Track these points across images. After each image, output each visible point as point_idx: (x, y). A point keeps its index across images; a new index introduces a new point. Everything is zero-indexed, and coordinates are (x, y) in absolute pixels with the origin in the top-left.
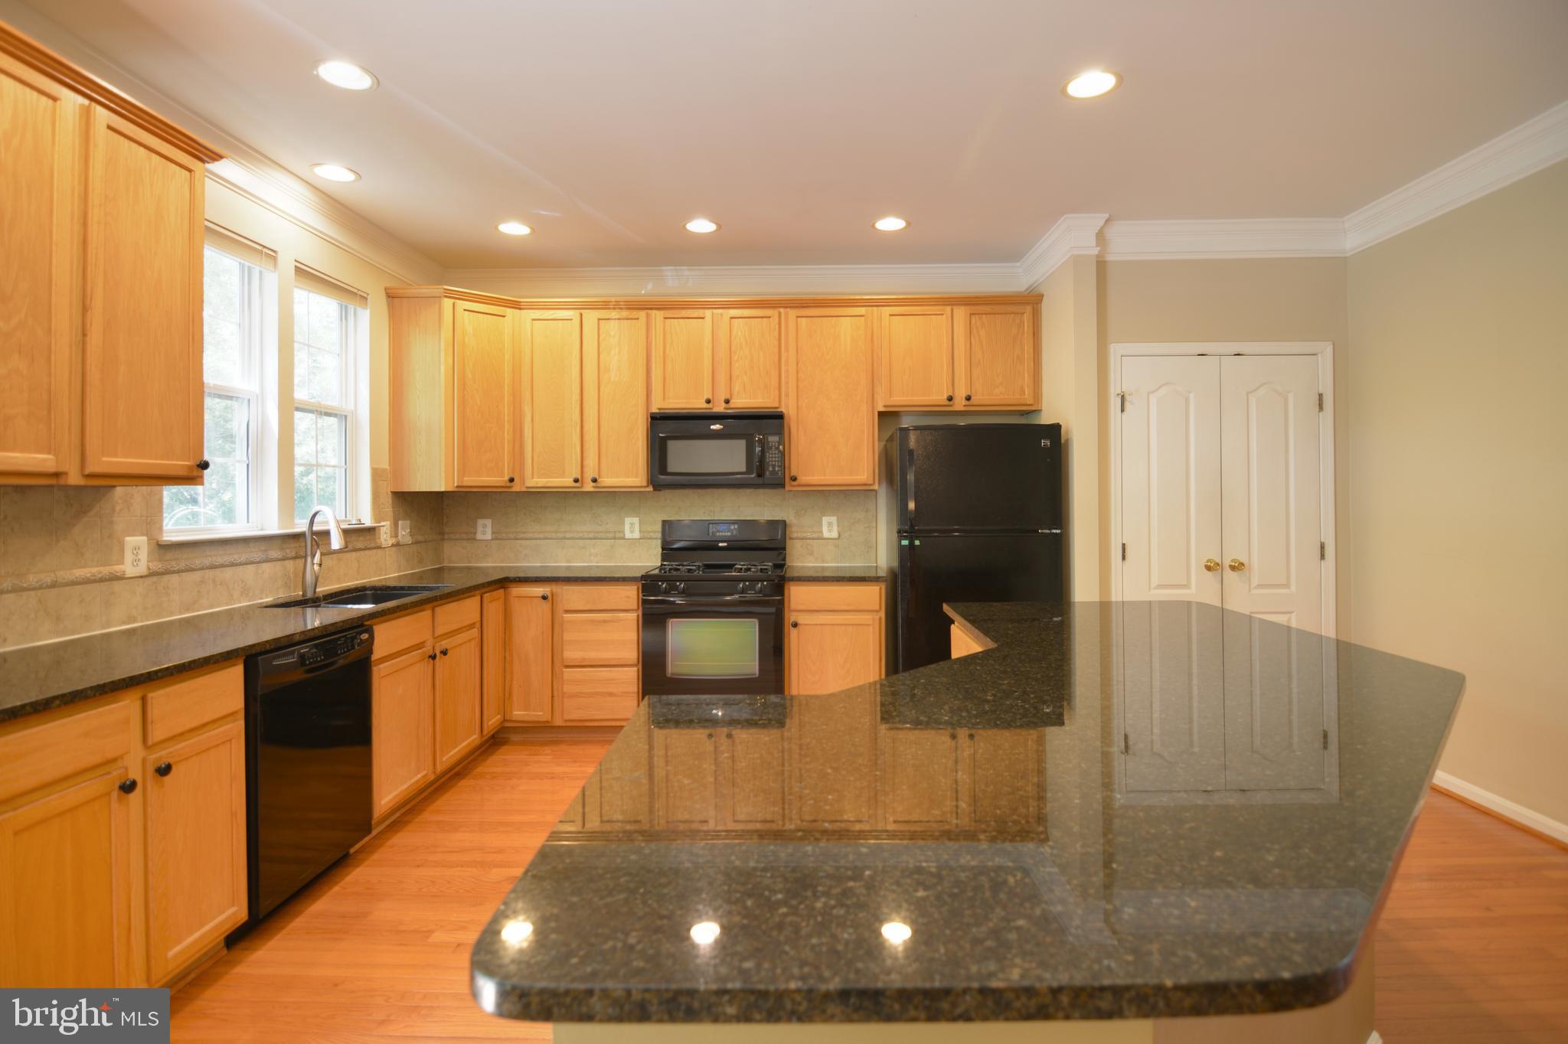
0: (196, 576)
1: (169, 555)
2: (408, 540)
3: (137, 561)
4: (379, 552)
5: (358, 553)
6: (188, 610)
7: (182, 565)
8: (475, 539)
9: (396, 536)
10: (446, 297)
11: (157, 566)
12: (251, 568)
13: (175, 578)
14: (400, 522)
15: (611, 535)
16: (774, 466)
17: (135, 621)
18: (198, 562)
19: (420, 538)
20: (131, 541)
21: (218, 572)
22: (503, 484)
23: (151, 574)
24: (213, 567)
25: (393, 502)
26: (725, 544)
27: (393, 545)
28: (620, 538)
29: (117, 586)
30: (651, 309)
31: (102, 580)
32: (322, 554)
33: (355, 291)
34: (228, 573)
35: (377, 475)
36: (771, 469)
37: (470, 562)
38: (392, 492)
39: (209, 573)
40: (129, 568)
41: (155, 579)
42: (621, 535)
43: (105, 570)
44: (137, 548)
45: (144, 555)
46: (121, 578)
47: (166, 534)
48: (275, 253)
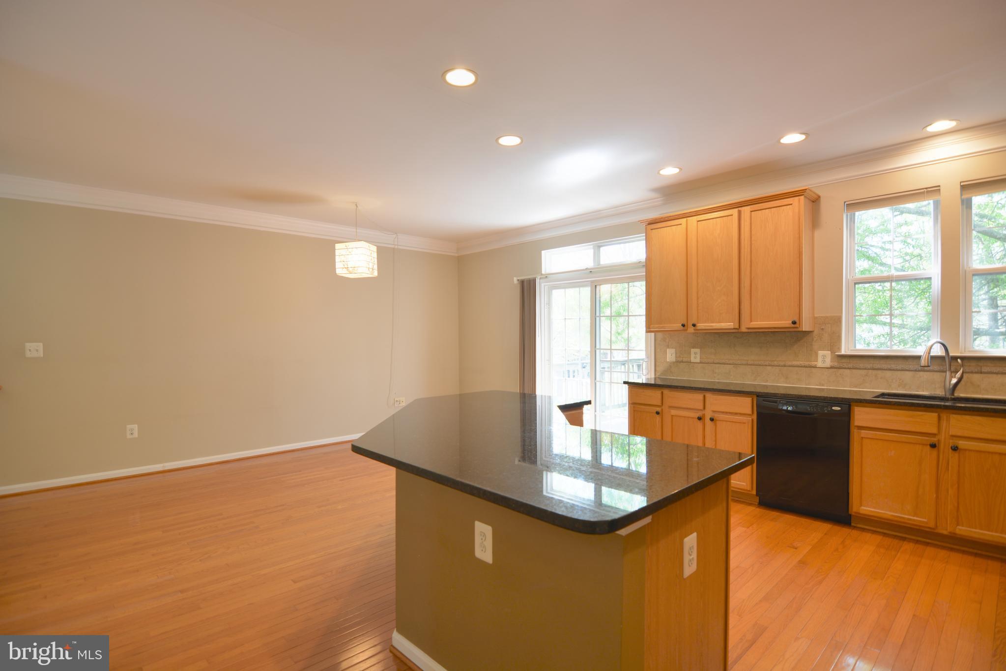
0: (863, 372)
1: (844, 360)
3: (824, 361)
6: (856, 387)
7: (850, 366)
11: (836, 364)
13: (848, 371)
17: (823, 385)
18: (861, 366)
20: (821, 353)
21: (879, 372)
23: (831, 368)
29: (814, 370)
31: (805, 367)
34: (888, 374)
39: (872, 372)
40: (820, 364)
41: (834, 370)
43: (807, 363)
44: (824, 356)
45: (829, 360)
46: (815, 367)
47: (843, 351)
48: (939, 186)
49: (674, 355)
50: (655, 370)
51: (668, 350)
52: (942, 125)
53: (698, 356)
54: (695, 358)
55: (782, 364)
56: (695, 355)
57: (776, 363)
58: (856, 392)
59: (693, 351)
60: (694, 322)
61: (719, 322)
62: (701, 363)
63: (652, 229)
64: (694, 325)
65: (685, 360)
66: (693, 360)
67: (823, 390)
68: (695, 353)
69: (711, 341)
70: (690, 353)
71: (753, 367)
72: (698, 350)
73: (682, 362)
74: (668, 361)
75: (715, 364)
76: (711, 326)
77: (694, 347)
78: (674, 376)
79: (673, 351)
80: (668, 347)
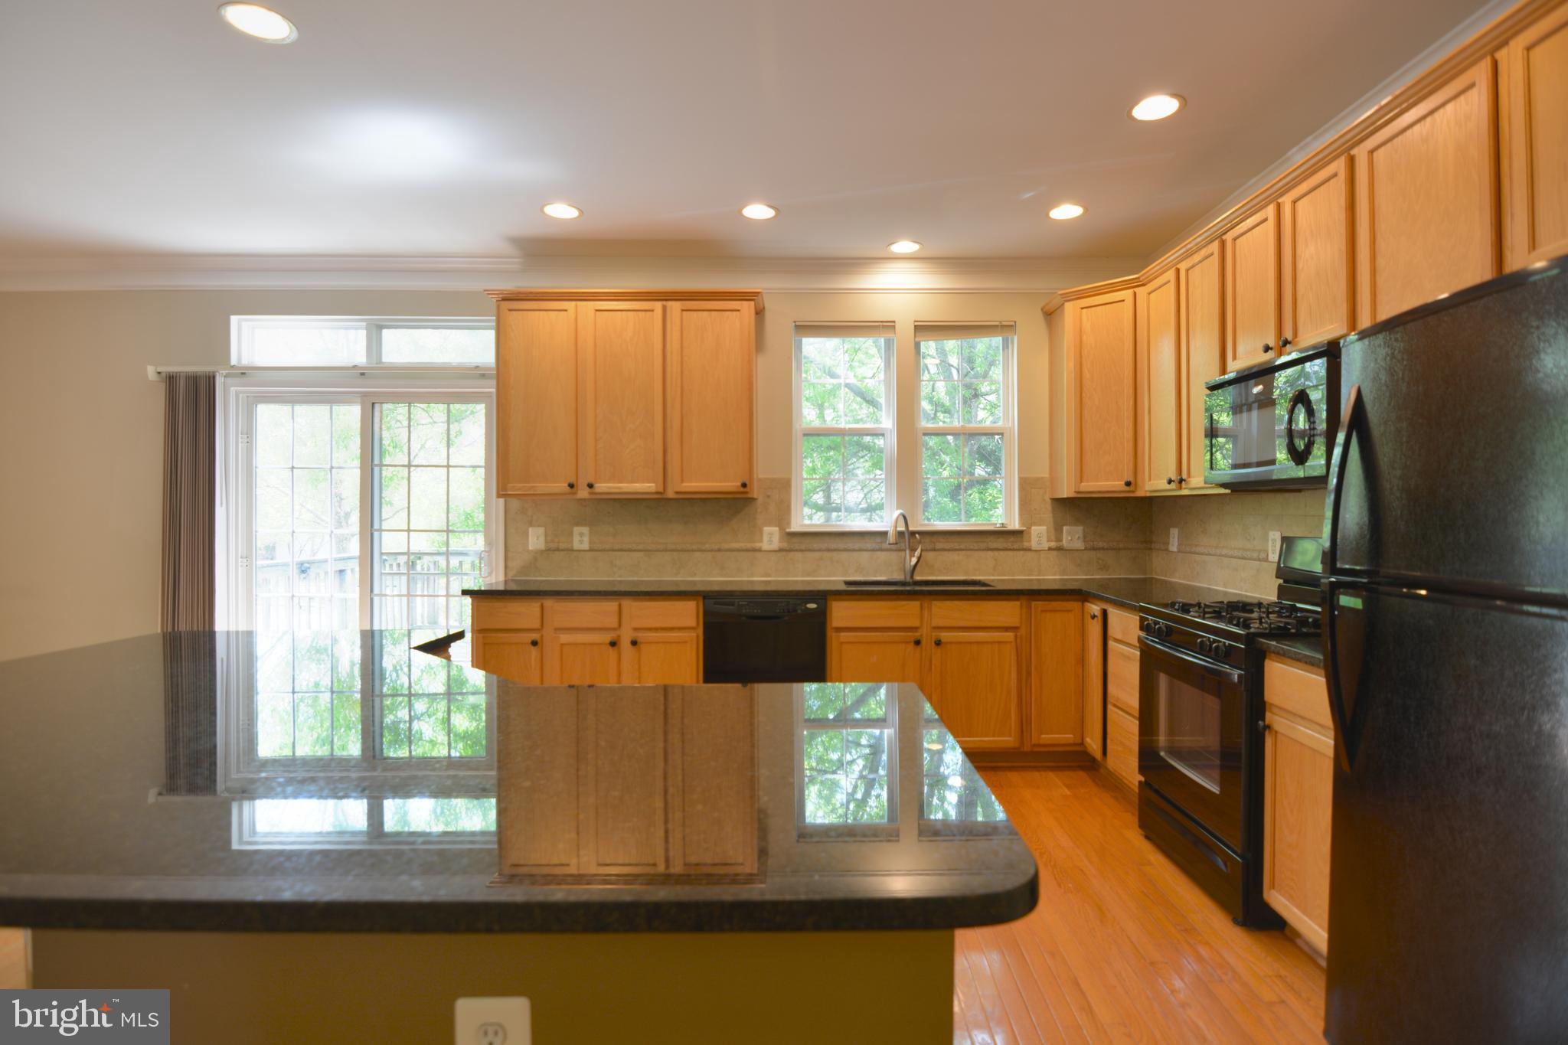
0: (817, 555)
1: (795, 540)
2: (1079, 544)
3: (770, 541)
4: (1029, 554)
5: (996, 553)
7: (803, 547)
9: (1059, 539)
10: (1066, 301)
11: (785, 545)
12: (866, 555)
13: (799, 555)
14: (1065, 528)
15: (1257, 555)
17: (770, 576)
18: (815, 546)
19: (1101, 545)
20: (767, 529)
21: (835, 554)
22: (1122, 489)
23: (781, 550)
24: (829, 550)
25: (1053, 508)
27: (1050, 549)
28: (1263, 560)
29: (758, 554)
31: (747, 550)
33: (997, 323)
34: (844, 556)
37: (1166, 576)
38: (1051, 499)
39: (827, 555)
40: (765, 546)
41: (784, 553)
42: (1262, 555)
43: (749, 545)
44: (771, 534)
45: (776, 539)
46: (760, 550)
47: (795, 527)
48: (894, 322)
49: (542, 539)
50: (506, 567)
51: (530, 529)
52: (905, 246)
53: (586, 539)
54: (581, 542)
55: (716, 547)
56: (581, 538)
57: (707, 546)
58: (809, 582)
59: (577, 530)
60: (591, 480)
61: (632, 482)
62: (591, 550)
63: (510, 310)
64: (591, 486)
65: (562, 546)
66: (576, 545)
67: (769, 582)
68: (581, 534)
69: (609, 513)
70: (571, 534)
71: (675, 553)
72: (585, 530)
73: (558, 550)
74: (530, 548)
75: (615, 550)
76: (619, 488)
77: (578, 524)
78: (541, 576)
79: (541, 530)
80: (531, 524)
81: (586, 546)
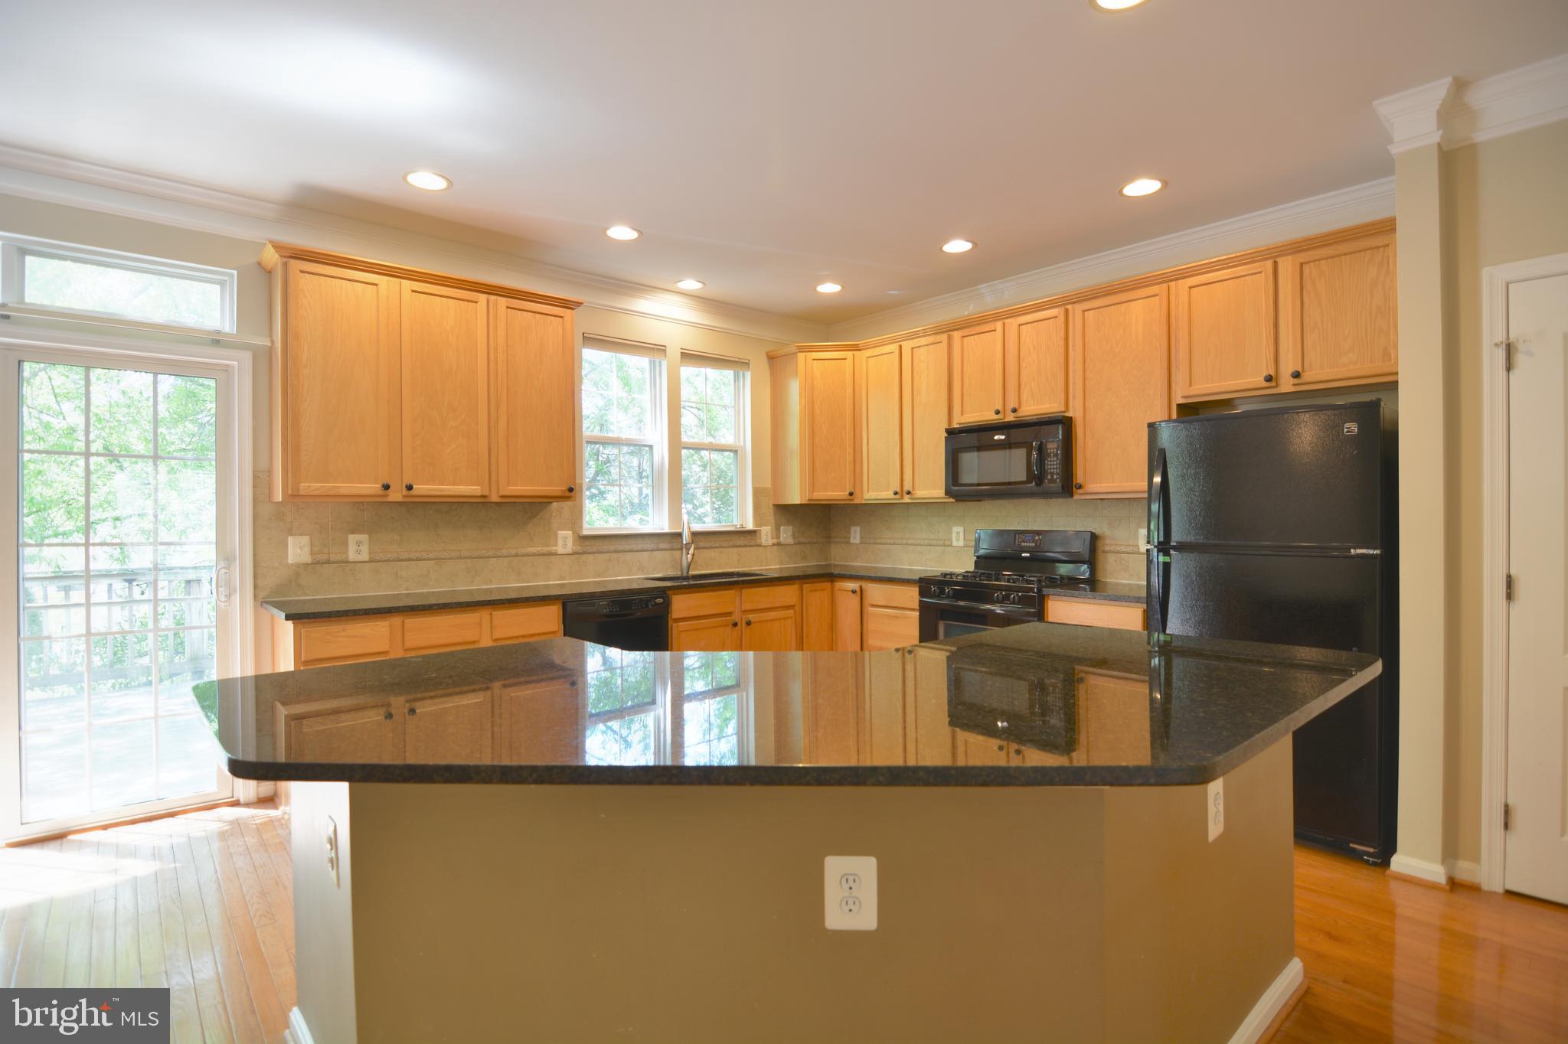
0: (606, 556)
1: (587, 543)
2: (791, 541)
3: (565, 545)
4: (760, 549)
5: (740, 549)
6: (599, 576)
7: (594, 549)
8: (849, 542)
9: (778, 537)
10: (800, 352)
11: (579, 549)
12: (646, 554)
13: (591, 557)
14: (782, 528)
15: (941, 542)
16: (1052, 474)
17: (564, 579)
18: (605, 548)
19: (803, 540)
20: (562, 533)
21: (620, 555)
22: (844, 498)
23: (575, 553)
24: (616, 551)
25: (775, 513)
26: (1028, 555)
27: (773, 545)
28: (948, 546)
29: (553, 558)
30: (953, 330)
31: (543, 555)
32: (695, 549)
33: (737, 360)
34: (629, 556)
35: (757, 492)
36: (1049, 477)
37: (846, 561)
38: (774, 505)
39: (614, 555)
40: (560, 550)
41: (577, 556)
42: (949, 543)
43: (546, 549)
44: (565, 538)
45: (570, 542)
46: (555, 554)
47: (587, 530)
48: (665, 346)
49: (307, 550)
50: (255, 587)
51: (290, 539)
52: (691, 284)
53: (365, 549)
54: (358, 552)
55: (513, 552)
56: (357, 547)
57: (504, 552)
58: (599, 583)
59: (353, 538)
64: (409, 488)
65: (333, 557)
66: (352, 555)
67: (564, 585)
68: (359, 543)
69: (392, 518)
70: (345, 544)
71: (469, 560)
72: (364, 537)
73: (328, 562)
74: (290, 561)
75: (403, 560)
77: (353, 532)
78: (305, 595)
79: (305, 540)
80: (290, 532)
81: (365, 556)
